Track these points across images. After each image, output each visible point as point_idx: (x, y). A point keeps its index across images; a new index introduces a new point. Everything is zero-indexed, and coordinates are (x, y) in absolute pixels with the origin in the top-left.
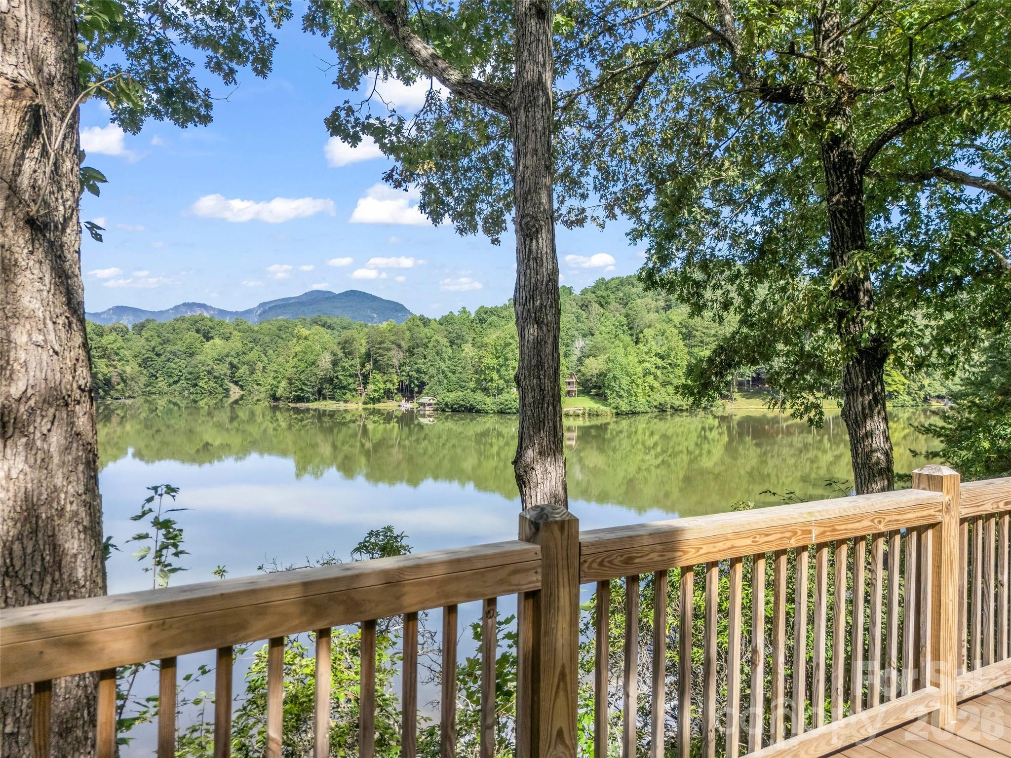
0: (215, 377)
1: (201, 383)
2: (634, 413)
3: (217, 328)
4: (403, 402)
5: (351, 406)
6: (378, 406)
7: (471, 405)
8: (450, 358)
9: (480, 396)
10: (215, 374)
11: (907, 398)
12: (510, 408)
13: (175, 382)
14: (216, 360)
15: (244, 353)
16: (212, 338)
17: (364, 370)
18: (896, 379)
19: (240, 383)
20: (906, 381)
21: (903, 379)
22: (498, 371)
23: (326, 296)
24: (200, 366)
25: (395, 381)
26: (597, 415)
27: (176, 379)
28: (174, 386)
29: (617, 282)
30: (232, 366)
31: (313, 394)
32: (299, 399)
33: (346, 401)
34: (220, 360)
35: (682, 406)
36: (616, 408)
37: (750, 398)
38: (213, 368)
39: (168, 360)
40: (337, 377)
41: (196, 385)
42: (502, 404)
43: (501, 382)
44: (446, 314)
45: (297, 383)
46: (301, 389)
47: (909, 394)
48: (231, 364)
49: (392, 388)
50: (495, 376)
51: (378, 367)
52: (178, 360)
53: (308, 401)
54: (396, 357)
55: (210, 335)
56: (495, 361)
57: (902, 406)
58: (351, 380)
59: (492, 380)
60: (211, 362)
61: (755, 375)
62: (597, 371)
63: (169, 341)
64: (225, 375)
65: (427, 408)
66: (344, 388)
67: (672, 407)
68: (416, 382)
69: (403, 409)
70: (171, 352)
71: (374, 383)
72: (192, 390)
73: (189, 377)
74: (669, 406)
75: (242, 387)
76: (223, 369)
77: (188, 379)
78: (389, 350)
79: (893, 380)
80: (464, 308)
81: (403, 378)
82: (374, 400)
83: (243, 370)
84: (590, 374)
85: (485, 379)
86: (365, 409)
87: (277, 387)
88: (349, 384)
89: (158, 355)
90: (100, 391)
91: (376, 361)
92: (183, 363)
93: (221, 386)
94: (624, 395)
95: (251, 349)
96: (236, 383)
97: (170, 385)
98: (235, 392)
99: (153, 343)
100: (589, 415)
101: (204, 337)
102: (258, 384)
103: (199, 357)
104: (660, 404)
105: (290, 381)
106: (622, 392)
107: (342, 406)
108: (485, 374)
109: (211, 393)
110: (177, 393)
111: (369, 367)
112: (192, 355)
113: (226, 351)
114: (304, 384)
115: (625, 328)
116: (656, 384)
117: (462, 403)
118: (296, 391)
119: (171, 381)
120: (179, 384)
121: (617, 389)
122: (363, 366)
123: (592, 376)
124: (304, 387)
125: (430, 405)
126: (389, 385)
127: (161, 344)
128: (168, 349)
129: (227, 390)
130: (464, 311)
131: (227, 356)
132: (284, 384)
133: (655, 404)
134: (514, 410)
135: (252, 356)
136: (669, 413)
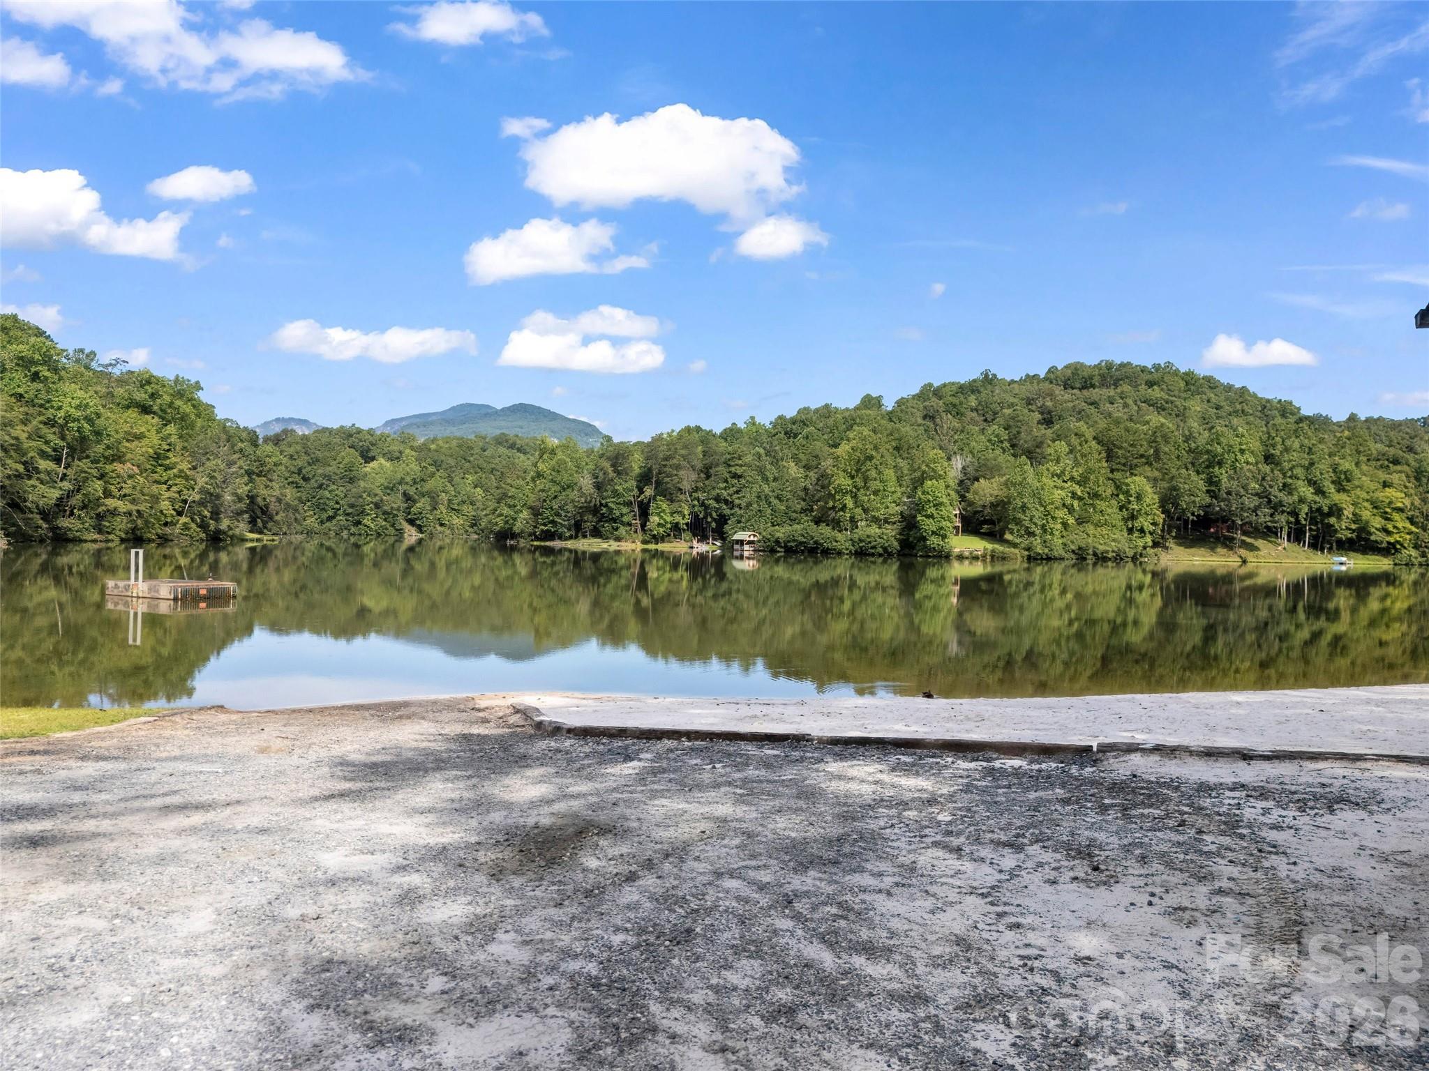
0: (385, 513)
1: (367, 521)
2: (1049, 559)
3: (380, 444)
4: (695, 543)
5: (626, 546)
6: (661, 547)
7: (816, 542)
8: (775, 479)
9: (825, 531)
10: (385, 508)
11: (1413, 553)
12: (873, 548)
13: (330, 518)
14: (387, 488)
15: (423, 480)
16: (373, 459)
17: (642, 497)
18: (1400, 525)
19: (418, 522)
20: (1414, 529)
21: (1408, 525)
22: (855, 497)
23: (483, 411)
24: (365, 495)
25: (686, 513)
26: (1004, 559)
27: (331, 513)
28: (328, 524)
29: (954, 388)
30: (407, 498)
31: (569, 530)
32: (549, 536)
33: (618, 539)
34: (390, 489)
35: (1107, 552)
36: (1028, 549)
37: (1190, 547)
38: (382, 500)
39: (320, 487)
40: (606, 506)
41: (359, 523)
42: (861, 541)
43: (859, 511)
44: (729, 425)
45: (547, 513)
46: (553, 522)
47: (1416, 547)
48: (405, 494)
49: (682, 522)
50: (849, 502)
51: (664, 491)
52: (334, 487)
53: (561, 537)
54: (687, 478)
55: (370, 454)
56: (850, 482)
57: (1407, 565)
58: (625, 510)
59: (844, 508)
60: (378, 491)
61: (1202, 513)
62: (993, 499)
63: (318, 460)
64: (398, 510)
65: (746, 547)
66: (614, 520)
67: (1095, 554)
68: (714, 514)
69: (695, 552)
70: (324, 476)
71: (658, 514)
72: (353, 530)
73: (350, 510)
74: (1090, 551)
75: (420, 529)
76: (395, 502)
77: (348, 514)
78: (678, 467)
79: (1395, 527)
80: (752, 418)
81: (696, 509)
82: (656, 539)
83: (422, 504)
84: (981, 503)
85: (834, 507)
86: (644, 551)
87: (515, 519)
88: (622, 515)
89: (305, 479)
90: (259, 520)
91: (658, 483)
92: (340, 492)
93: (393, 525)
94: (1038, 532)
95: (432, 475)
96: (411, 522)
97: (322, 522)
98: (411, 535)
99: (300, 463)
100: (992, 557)
101: (362, 456)
102: (442, 525)
103: (362, 484)
104: (1080, 548)
105: (536, 512)
106: (1033, 528)
107: (612, 546)
108: (835, 501)
109: (379, 535)
110: (332, 534)
111: (649, 491)
112: (351, 480)
113: (399, 476)
114: (558, 515)
115: (1006, 444)
116: (1071, 521)
117: (801, 539)
118: (545, 525)
119: (325, 516)
120: (334, 522)
121: (1027, 523)
122: (641, 492)
123: (984, 506)
124: (556, 519)
125: (750, 543)
126: (678, 518)
127: (309, 464)
128: (320, 471)
129: (400, 532)
130: (752, 422)
131: (400, 483)
132: (525, 514)
133: (1073, 547)
134: (881, 550)
135: (430, 485)
136: (1090, 562)
